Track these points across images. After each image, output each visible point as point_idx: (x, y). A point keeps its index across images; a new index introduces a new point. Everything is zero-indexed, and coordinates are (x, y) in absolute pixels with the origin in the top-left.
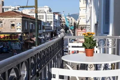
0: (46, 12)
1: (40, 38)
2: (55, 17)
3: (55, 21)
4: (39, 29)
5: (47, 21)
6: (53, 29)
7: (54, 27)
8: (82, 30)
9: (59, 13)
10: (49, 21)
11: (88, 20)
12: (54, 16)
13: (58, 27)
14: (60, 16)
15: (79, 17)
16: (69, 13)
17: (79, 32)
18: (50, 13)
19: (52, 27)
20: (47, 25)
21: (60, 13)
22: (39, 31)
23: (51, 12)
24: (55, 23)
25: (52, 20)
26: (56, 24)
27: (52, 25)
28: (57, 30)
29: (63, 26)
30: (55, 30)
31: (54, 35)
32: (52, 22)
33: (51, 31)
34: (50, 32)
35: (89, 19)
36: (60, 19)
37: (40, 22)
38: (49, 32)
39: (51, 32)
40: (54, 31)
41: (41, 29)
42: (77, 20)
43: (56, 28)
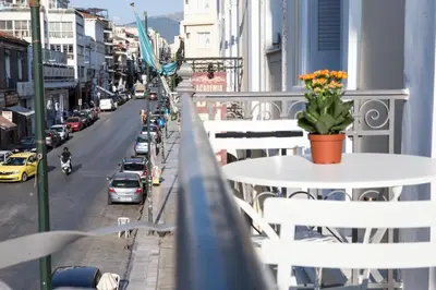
0: (47, 9)
1: (26, 114)
2: (82, 26)
3: (86, 46)
4: (20, 77)
5: (52, 46)
6: (76, 77)
7: (81, 68)
8: (211, 76)
9: (99, 14)
10: (58, 46)
11: (228, 39)
12: (80, 26)
13: (98, 68)
14: (103, 25)
15: (182, 28)
16: (145, 13)
17: (200, 83)
18: (62, 12)
19: (72, 68)
20: (52, 61)
21: (104, 13)
22: (19, 84)
23: (66, 7)
24: (86, 53)
25: (73, 41)
26: (89, 58)
27: (72, 63)
28: (95, 81)
29: (117, 66)
30: (85, 79)
31: (80, 102)
32: (71, 48)
33: (69, 84)
34: (65, 88)
35: (235, 34)
36: (106, 36)
37: (22, 49)
38: (59, 89)
39: (70, 89)
40: (82, 86)
41: (25, 79)
42: (171, 41)
43: (91, 72)
